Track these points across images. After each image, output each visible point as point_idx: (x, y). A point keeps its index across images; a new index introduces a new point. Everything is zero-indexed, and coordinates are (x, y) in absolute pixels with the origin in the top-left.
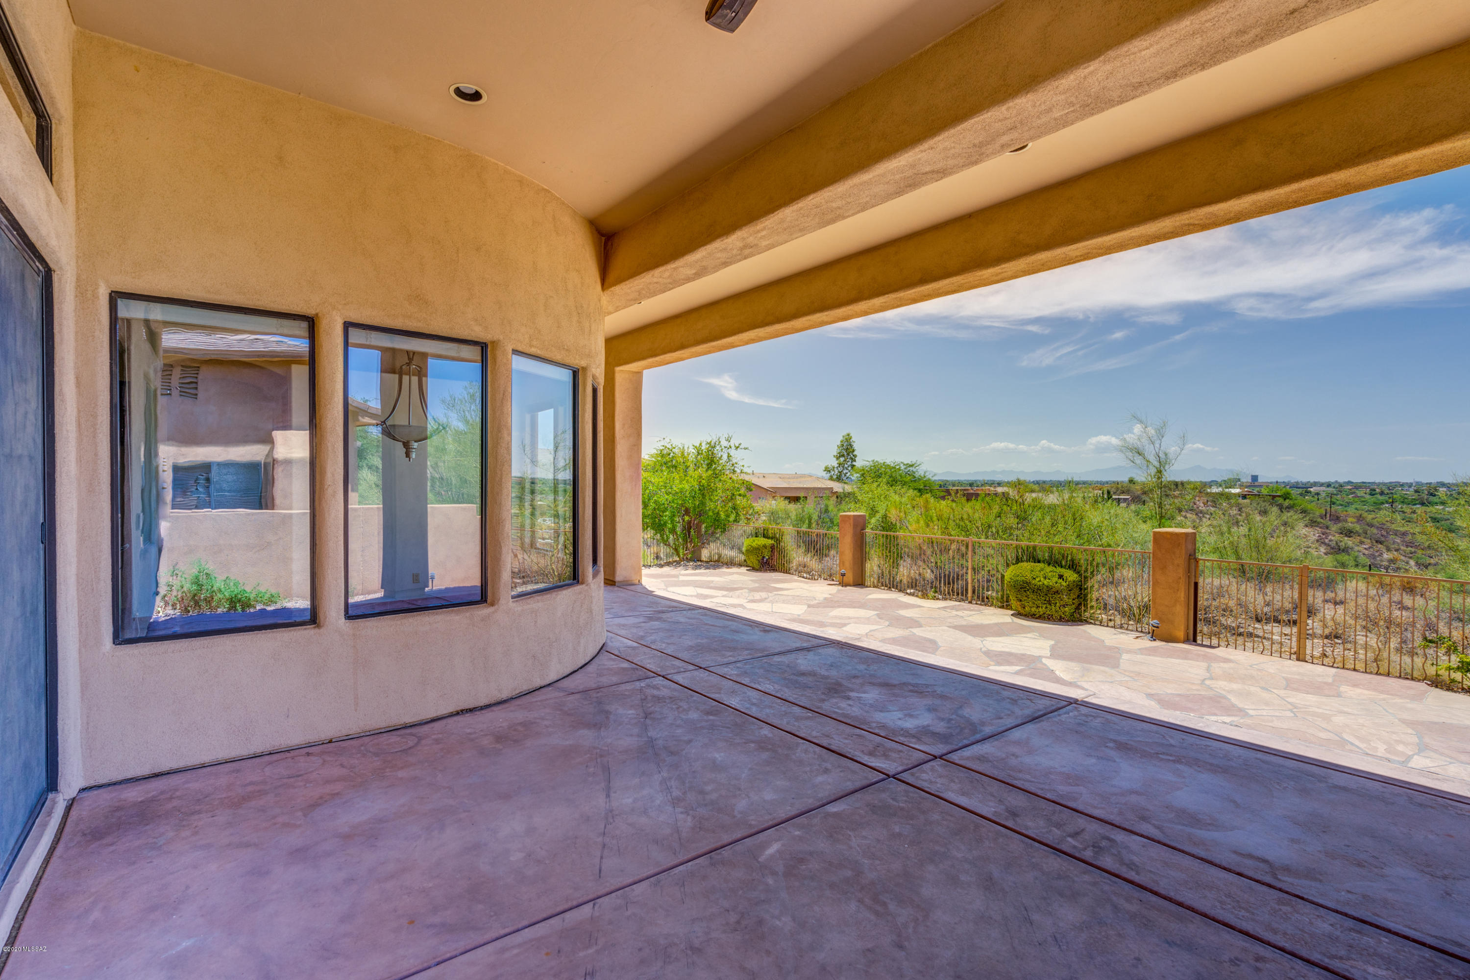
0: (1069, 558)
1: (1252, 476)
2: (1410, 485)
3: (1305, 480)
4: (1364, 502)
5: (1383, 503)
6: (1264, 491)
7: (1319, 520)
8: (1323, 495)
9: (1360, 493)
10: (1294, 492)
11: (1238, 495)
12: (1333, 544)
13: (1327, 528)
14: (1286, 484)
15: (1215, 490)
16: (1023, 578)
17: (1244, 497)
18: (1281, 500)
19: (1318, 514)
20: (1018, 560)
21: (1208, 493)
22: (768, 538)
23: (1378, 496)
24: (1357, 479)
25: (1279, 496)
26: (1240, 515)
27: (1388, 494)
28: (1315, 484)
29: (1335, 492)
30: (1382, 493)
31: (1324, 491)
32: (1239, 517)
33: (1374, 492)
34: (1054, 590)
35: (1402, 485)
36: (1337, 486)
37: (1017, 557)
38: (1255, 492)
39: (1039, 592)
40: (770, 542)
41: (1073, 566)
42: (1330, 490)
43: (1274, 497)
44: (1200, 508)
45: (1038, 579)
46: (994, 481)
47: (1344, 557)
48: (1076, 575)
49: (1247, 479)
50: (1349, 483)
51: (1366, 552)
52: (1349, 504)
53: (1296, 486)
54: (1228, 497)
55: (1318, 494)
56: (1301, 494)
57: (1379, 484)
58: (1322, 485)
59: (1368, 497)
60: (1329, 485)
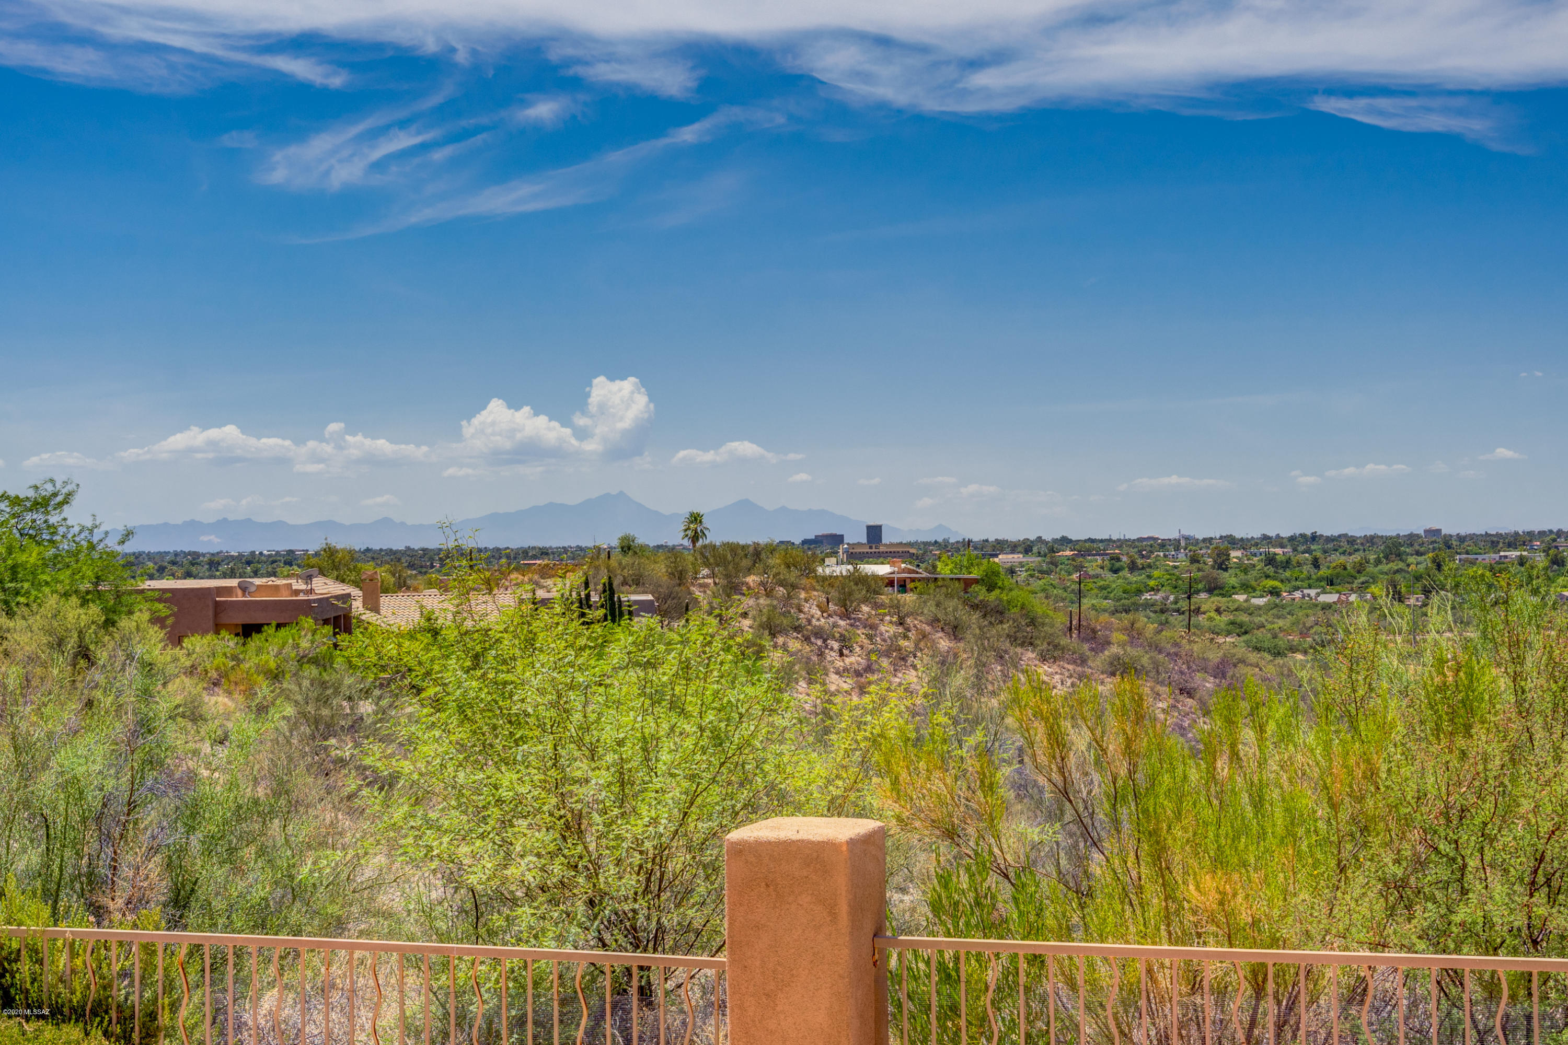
1: (869, 528)
2: (1176, 544)
11: (890, 581)
17: (903, 587)
18: (981, 593)
23: (1128, 573)
25: (976, 581)
26: (906, 637)
27: (1143, 568)
28: (1001, 546)
29: (1045, 567)
30: (1133, 567)
31: (1021, 565)
32: (903, 643)
33: (1117, 565)
36: (1044, 549)
43: (968, 583)
44: (814, 622)
46: (196, 555)
49: (856, 536)
54: (871, 586)
58: (1013, 547)
59: (1110, 576)
60: (1027, 547)
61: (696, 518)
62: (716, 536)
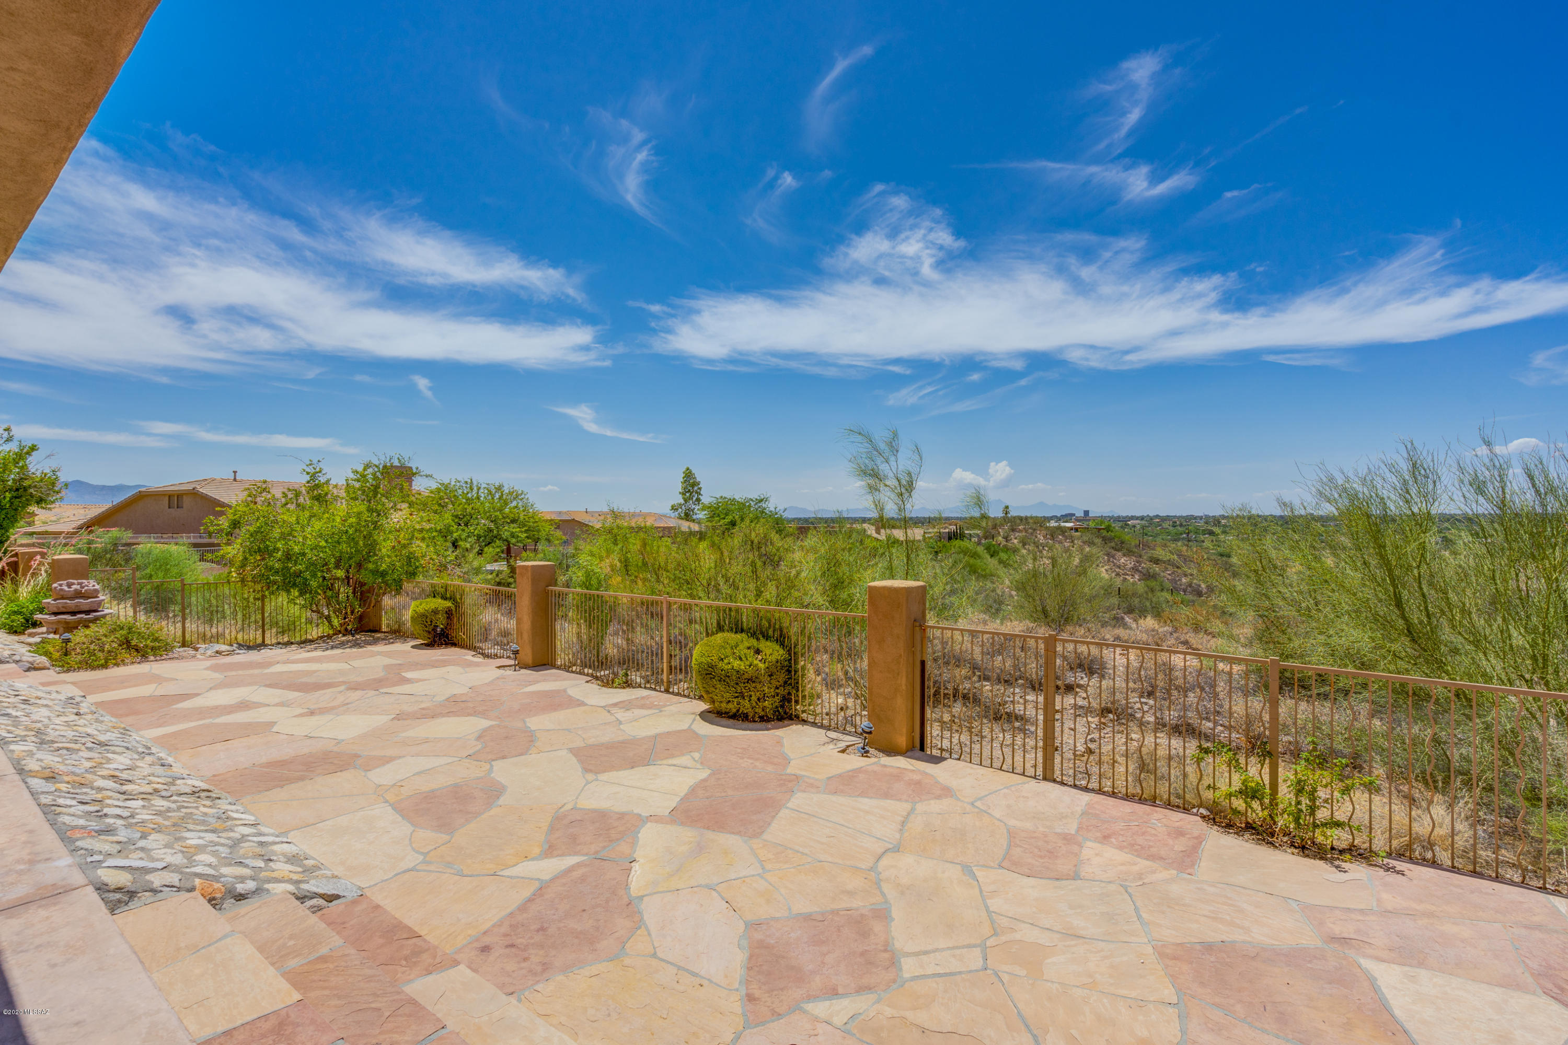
0: (777, 626)
1: (1085, 511)
2: (1201, 518)
3: (1124, 514)
4: (1169, 534)
5: (1181, 534)
6: (1092, 525)
7: (1135, 550)
8: (1138, 527)
9: (1166, 525)
10: (1116, 526)
11: (1072, 529)
12: (1144, 571)
13: (1140, 556)
14: (1111, 518)
15: (1053, 524)
16: (708, 659)
17: (1076, 530)
18: (1104, 533)
19: (1133, 544)
20: (720, 628)
21: (1047, 527)
22: (446, 599)
23: (1179, 528)
24: (1163, 513)
25: (1104, 529)
28: (1132, 518)
29: (1147, 524)
30: (1181, 525)
33: (1175, 524)
34: (746, 676)
35: (1195, 518)
37: (718, 624)
38: (1085, 526)
39: (728, 680)
40: (448, 604)
41: (781, 639)
42: (1143, 522)
43: (1100, 529)
44: (1040, 541)
45: (726, 661)
47: (1152, 583)
48: (781, 652)
50: (1157, 516)
51: (1170, 577)
52: (1157, 535)
53: (1118, 519)
54: (1063, 531)
55: (1134, 526)
56: (1122, 527)
57: (1179, 517)
58: (1137, 518)
59: (1171, 528)
60: (1142, 518)
61: (1007, 507)
62: (1013, 513)
